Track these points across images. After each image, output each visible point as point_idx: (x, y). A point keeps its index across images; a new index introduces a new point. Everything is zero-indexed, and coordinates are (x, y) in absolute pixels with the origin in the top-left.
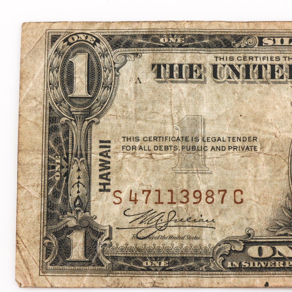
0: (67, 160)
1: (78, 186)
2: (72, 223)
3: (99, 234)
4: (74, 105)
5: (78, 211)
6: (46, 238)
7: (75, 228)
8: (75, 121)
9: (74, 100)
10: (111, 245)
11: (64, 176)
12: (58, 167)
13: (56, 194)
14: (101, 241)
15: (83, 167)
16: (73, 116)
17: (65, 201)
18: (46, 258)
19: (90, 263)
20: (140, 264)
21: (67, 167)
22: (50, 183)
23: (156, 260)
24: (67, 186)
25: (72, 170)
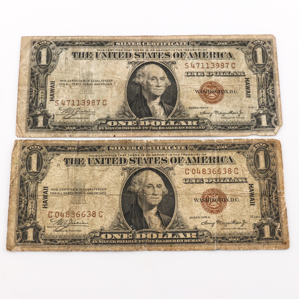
0: (37, 89)
1: (42, 99)
2: (39, 113)
3: (49, 117)
4: (41, 68)
5: (41, 108)
6: (28, 118)
7: (40, 115)
8: (41, 74)
9: (41, 66)
10: (54, 121)
11: (36, 95)
12: (34, 92)
13: (33, 102)
14: (50, 120)
15: (44, 91)
16: (40, 72)
17: (36, 104)
18: (28, 126)
19: (45, 128)
20: (65, 128)
21: (38, 91)
22: (30, 98)
23: (71, 127)
24: (37, 99)
25: (39, 93)
